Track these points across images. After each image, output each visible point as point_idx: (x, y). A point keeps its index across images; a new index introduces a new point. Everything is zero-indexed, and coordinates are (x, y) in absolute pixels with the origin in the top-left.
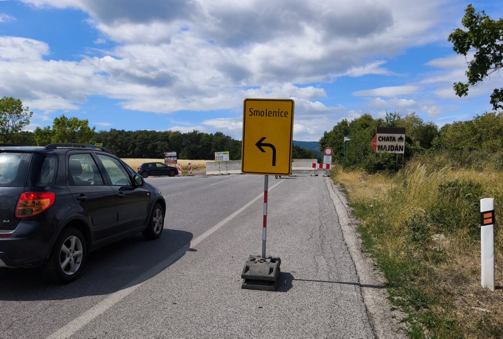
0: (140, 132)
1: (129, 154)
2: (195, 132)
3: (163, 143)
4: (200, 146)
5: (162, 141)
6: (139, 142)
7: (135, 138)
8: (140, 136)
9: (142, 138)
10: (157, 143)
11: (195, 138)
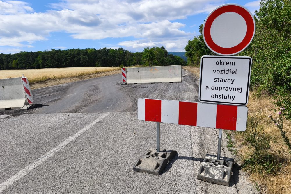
0: (70, 50)
1: (63, 65)
2: (105, 49)
3: (85, 57)
4: (108, 58)
5: (84, 55)
6: (69, 57)
7: (67, 54)
8: (69, 53)
9: (71, 54)
10: (81, 56)
11: (105, 52)
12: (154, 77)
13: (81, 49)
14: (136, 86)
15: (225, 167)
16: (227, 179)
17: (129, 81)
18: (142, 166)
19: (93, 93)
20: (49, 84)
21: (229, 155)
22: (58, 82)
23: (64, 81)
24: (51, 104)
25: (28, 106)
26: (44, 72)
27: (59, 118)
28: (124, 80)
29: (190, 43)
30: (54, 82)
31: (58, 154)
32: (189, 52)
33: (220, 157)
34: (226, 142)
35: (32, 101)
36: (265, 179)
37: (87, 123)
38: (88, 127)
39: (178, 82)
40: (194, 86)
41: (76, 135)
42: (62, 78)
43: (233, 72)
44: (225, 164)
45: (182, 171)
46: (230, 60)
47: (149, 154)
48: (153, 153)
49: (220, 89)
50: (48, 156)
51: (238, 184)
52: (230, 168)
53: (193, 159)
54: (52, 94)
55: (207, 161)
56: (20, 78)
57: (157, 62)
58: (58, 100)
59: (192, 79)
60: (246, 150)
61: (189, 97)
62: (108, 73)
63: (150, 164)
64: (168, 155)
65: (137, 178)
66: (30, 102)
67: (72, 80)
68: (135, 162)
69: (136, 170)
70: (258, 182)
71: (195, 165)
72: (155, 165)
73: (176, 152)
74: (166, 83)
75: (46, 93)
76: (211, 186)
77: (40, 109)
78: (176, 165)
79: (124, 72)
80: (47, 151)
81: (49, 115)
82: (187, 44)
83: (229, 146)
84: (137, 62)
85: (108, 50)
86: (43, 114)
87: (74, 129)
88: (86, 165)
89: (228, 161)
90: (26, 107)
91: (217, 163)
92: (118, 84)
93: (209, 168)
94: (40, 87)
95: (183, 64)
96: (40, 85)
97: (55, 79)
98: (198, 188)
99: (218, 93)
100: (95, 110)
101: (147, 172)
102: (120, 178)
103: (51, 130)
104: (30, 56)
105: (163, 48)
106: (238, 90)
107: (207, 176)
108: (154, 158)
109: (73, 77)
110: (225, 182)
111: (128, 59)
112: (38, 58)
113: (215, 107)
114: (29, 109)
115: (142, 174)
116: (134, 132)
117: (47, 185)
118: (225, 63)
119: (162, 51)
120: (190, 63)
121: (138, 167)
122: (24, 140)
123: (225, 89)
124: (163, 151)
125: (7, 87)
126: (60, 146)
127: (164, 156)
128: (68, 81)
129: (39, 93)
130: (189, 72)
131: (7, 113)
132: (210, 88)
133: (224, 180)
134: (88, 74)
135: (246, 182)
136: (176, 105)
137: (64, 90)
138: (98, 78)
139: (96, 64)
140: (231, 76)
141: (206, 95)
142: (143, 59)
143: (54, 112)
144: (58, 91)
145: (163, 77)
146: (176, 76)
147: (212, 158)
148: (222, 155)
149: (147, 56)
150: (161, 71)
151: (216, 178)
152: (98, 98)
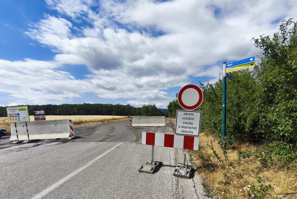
0: (96, 104)
2: (118, 104)
4: (120, 110)
5: (105, 108)
6: (95, 108)
7: (94, 107)
10: (103, 109)
11: (118, 107)
12: (149, 123)
13: (103, 104)
14: (138, 128)
15: (188, 169)
16: (188, 175)
17: (134, 125)
18: (144, 169)
19: (111, 131)
20: (83, 125)
21: (190, 164)
22: (88, 124)
23: (92, 123)
24: (86, 137)
25: (72, 137)
26: (79, 118)
27: (92, 144)
28: (130, 124)
29: (170, 103)
30: (85, 124)
31: (94, 163)
32: (170, 109)
33: (185, 165)
34: (189, 159)
35: (74, 134)
36: (207, 175)
37: (110, 148)
38: (111, 150)
39: (163, 126)
40: (172, 129)
41: (104, 154)
42: (91, 121)
43: (192, 119)
44: (187, 168)
45: (165, 172)
46: (191, 113)
47: (147, 163)
48: (149, 163)
49: (186, 127)
50: (89, 165)
51: (194, 178)
52: (190, 170)
53: (171, 166)
54: (86, 131)
55: (178, 166)
56: (68, 120)
57: (150, 114)
58: (90, 134)
59: (171, 125)
60: (199, 162)
61: (170, 132)
62: (120, 120)
63: (148, 168)
64: (158, 164)
65: (141, 175)
66: (73, 135)
67: (97, 123)
68: (140, 167)
69: (140, 171)
70: (204, 177)
71: (172, 169)
72: (151, 169)
73: (162, 163)
74: (156, 127)
75: (81, 131)
76: (180, 179)
77: (79, 139)
78: (162, 169)
79: (131, 119)
80: (87, 162)
81: (86, 143)
82: (169, 104)
83: (190, 160)
84: (138, 114)
85: (120, 105)
86: (81, 142)
87: (102, 151)
88: (112, 169)
89: (189, 167)
90: (70, 138)
91: (183, 168)
92: (127, 126)
93: (179, 170)
94: (77, 127)
95: (167, 116)
96: (76, 126)
97: (86, 122)
98: (173, 180)
99: (185, 130)
100: (114, 141)
101: (147, 172)
102: (132, 175)
103: (88, 151)
104: (69, 107)
105: (154, 106)
106: (194, 128)
107: (178, 174)
108: (150, 165)
109: (98, 121)
110: (187, 177)
111: (133, 111)
112: (75, 109)
113: (183, 137)
114: (72, 139)
115: (143, 173)
116: (138, 153)
117: (90, 179)
118: (188, 114)
119: (154, 107)
120: (170, 115)
121: (141, 170)
122: (72, 156)
123: (188, 128)
124: (155, 162)
125: (58, 125)
126: (95, 159)
127: (155, 164)
128: (95, 123)
129: (77, 130)
130: (169, 120)
131: (58, 142)
132: (181, 127)
133: (187, 175)
134: (108, 120)
135: (198, 177)
136: (163, 136)
137: (93, 129)
138: (113, 122)
139: (113, 114)
140: (191, 121)
141: (179, 131)
142: (142, 112)
143: (89, 141)
144: (89, 129)
145: (154, 123)
146: (162, 122)
147: (181, 165)
148: (186, 164)
149: (145, 110)
150: (153, 119)
151: (183, 175)
152: (115, 134)
